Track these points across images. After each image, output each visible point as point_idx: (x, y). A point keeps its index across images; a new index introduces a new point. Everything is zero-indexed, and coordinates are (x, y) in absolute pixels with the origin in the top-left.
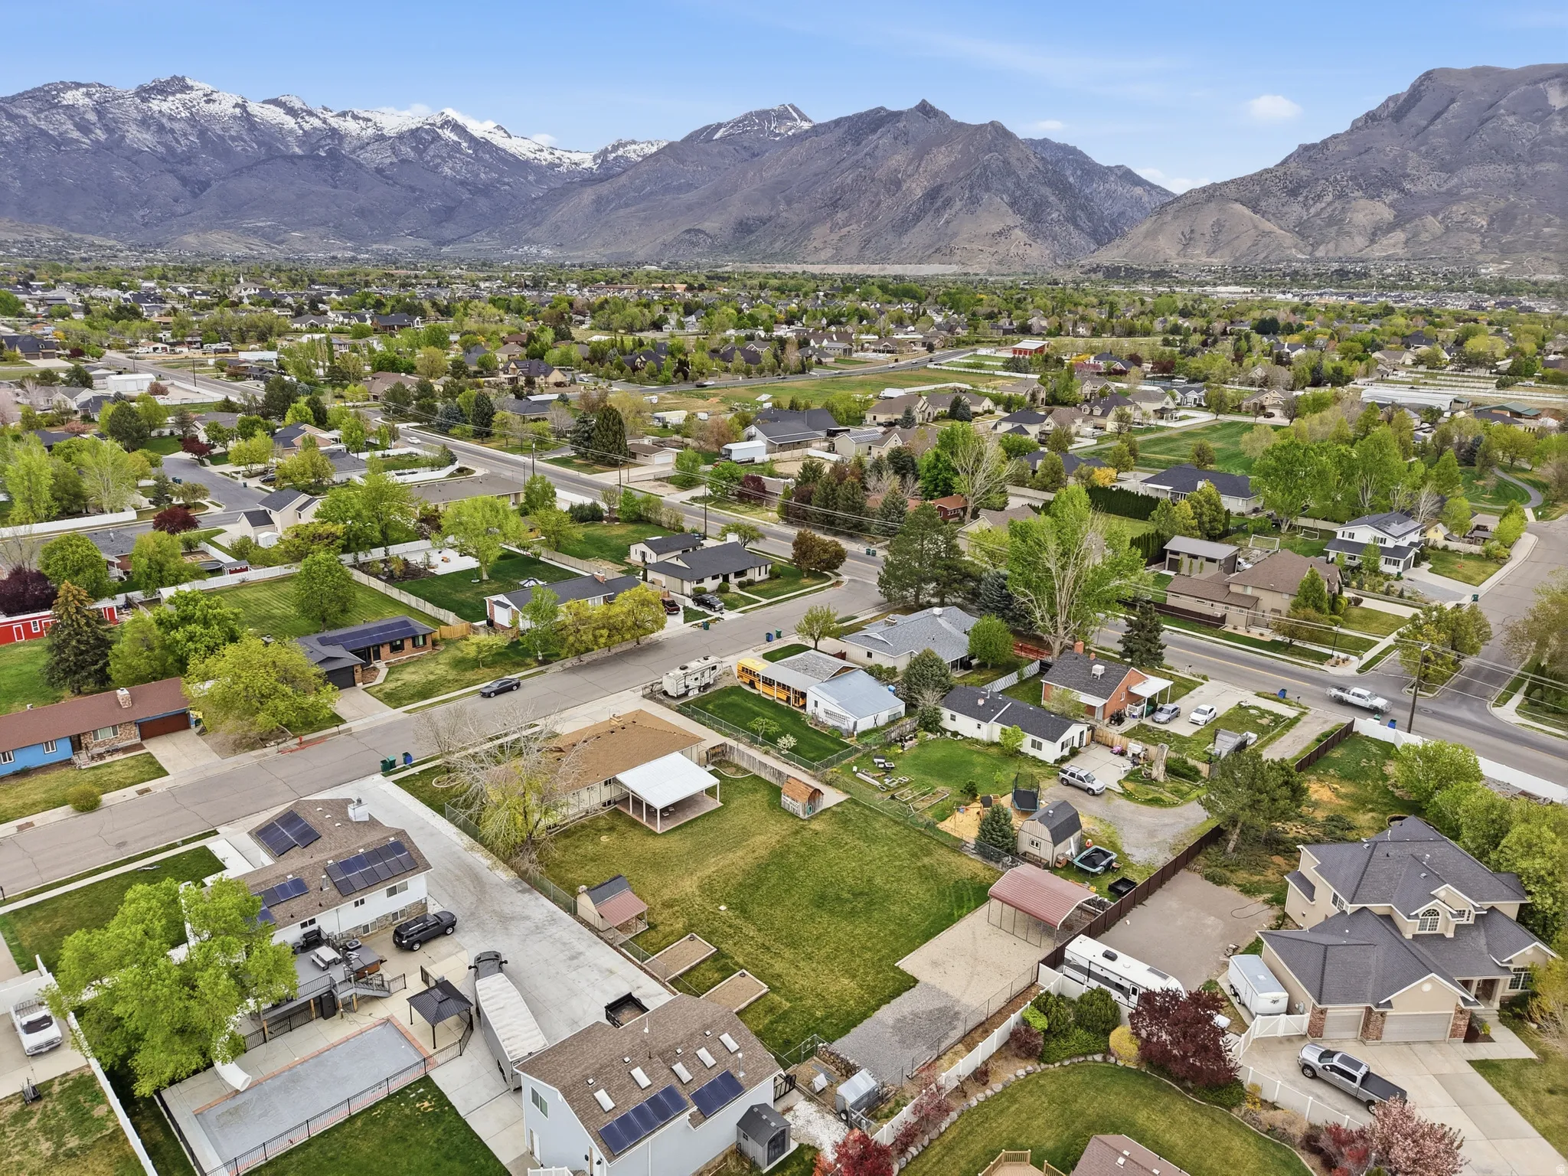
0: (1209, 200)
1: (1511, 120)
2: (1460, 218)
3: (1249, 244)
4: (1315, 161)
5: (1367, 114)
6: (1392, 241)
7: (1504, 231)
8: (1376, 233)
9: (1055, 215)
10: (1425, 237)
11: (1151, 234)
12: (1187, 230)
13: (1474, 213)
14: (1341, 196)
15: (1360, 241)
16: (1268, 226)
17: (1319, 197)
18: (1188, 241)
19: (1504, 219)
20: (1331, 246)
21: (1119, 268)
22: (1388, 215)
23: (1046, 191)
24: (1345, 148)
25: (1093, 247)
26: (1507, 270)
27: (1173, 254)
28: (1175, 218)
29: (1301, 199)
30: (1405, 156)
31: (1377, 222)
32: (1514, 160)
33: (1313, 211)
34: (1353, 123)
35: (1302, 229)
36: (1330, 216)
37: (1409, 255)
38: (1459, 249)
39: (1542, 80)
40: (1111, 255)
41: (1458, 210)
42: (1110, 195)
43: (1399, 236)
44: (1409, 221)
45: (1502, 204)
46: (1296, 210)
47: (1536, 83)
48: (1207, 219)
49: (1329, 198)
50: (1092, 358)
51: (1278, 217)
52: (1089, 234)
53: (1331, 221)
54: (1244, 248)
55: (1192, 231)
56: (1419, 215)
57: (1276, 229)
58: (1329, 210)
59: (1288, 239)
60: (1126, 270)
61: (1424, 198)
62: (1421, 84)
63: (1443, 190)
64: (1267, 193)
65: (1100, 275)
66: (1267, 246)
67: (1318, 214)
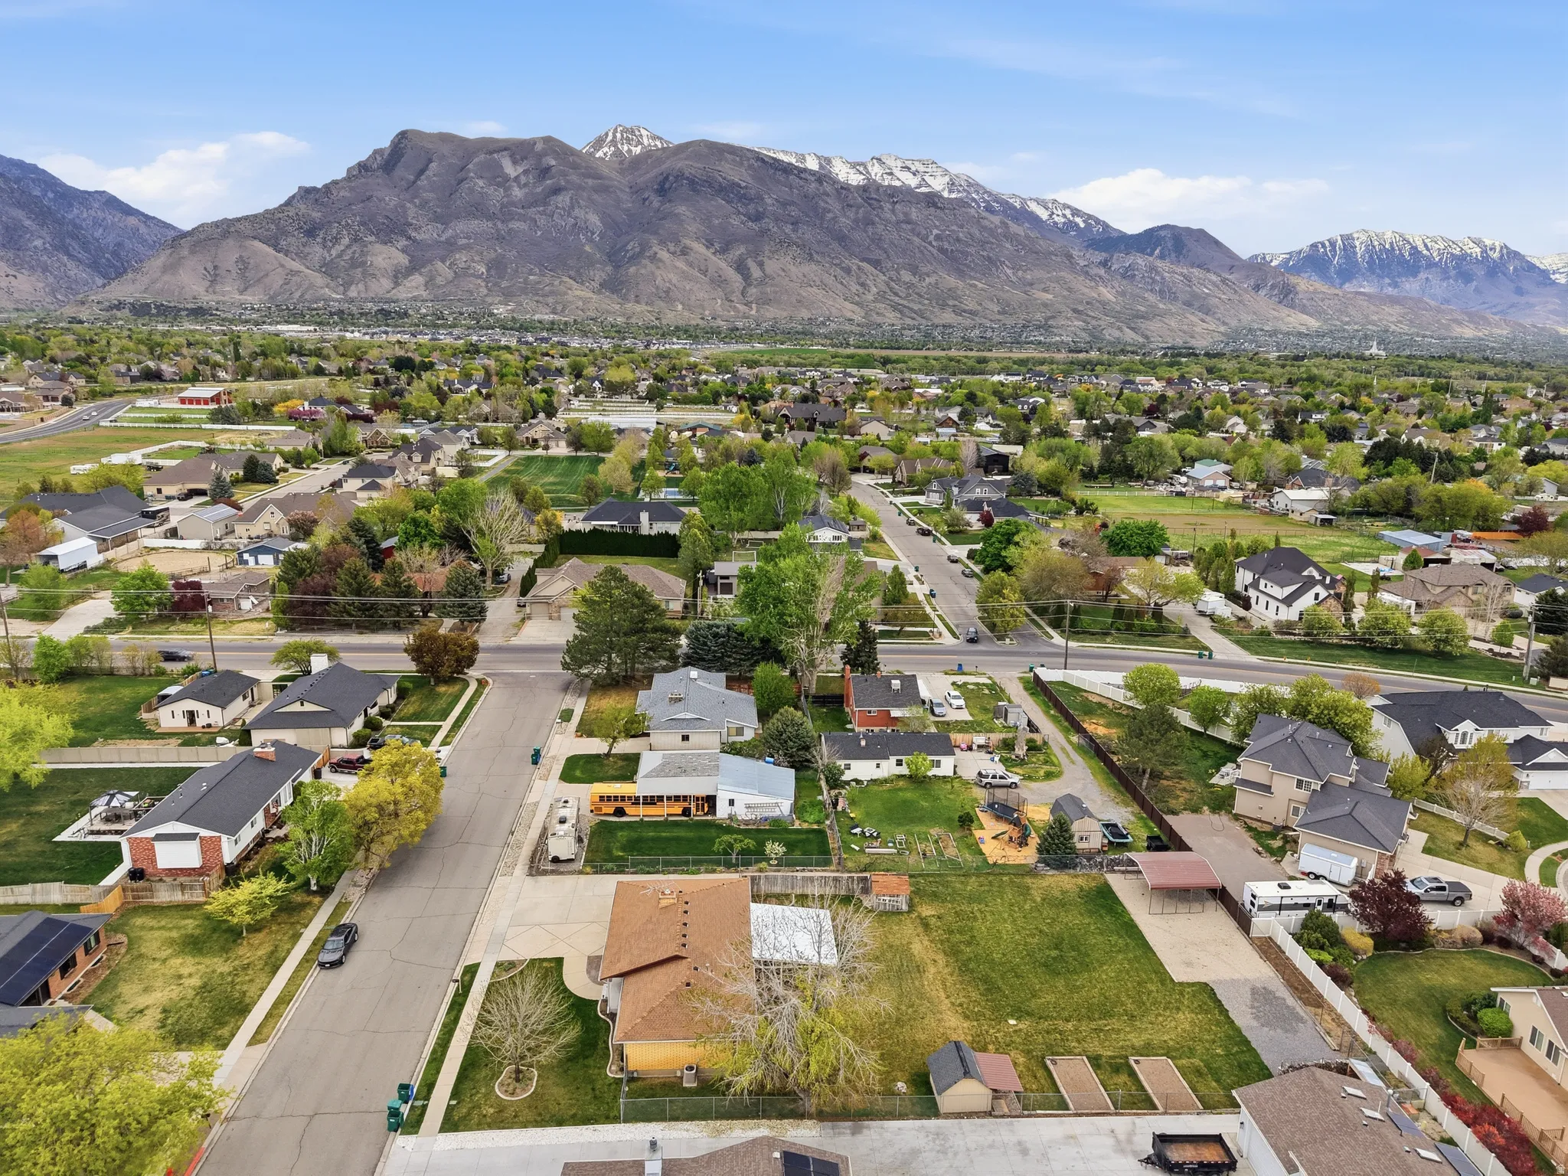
0: (226, 234)
1: (481, 183)
2: (463, 265)
3: (281, 282)
4: (322, 204)
5: (359, 164)
6: (413, 284)
7: (502, 278)
8: (398, 276)
9: (38, 243)
10: (439, 281)
11: (170, 268)
12: (210, 266)
13: (473, 261)
14: (356, 240)
15: (386, 283)
16: (295, 265)
17: (336, 240)
18: (214, 277)
19: (497, 267)
20: (361, 286)
21: (148, 305)
22: (403, 260)
23: (19, 214)
24: (347, 194)
25: (100, 281)
26: (513, 311)
27: (202, 290)
28: (193, 252)
29: (319, 240)
30: (403, 206)
31: (396, 266)
32: (491, 217)
33: (334, 252)
34: (349, 170)
35: (328, 269)
36: (352, 258)
37: (431, 297)
38: (471, 292)
39: (495, 151)
40: (125, 290)
41: (461, 258)
42: (97, 223)
43: (417, 279)
44: (423, 266)
45: (493, 255)
46: (317, 251)
47: (491, 153)
48: (229, 255)
49: (346, 241)
50: (306, 404)
51: (301, 256)
52: (89, 267)
53: (354, 264)
54: (276, 286)
55: (216, 267)
56: (430, 261)
57: (302, 268)
58: (350, 252)
59: (319, 279)
60: (157, 307)
61: (430, 246)
62: (399, 142)
63: (443, 239)
64: (285, 233)
65: (126, 312)
66: (300, 286)
67: (340, 256)
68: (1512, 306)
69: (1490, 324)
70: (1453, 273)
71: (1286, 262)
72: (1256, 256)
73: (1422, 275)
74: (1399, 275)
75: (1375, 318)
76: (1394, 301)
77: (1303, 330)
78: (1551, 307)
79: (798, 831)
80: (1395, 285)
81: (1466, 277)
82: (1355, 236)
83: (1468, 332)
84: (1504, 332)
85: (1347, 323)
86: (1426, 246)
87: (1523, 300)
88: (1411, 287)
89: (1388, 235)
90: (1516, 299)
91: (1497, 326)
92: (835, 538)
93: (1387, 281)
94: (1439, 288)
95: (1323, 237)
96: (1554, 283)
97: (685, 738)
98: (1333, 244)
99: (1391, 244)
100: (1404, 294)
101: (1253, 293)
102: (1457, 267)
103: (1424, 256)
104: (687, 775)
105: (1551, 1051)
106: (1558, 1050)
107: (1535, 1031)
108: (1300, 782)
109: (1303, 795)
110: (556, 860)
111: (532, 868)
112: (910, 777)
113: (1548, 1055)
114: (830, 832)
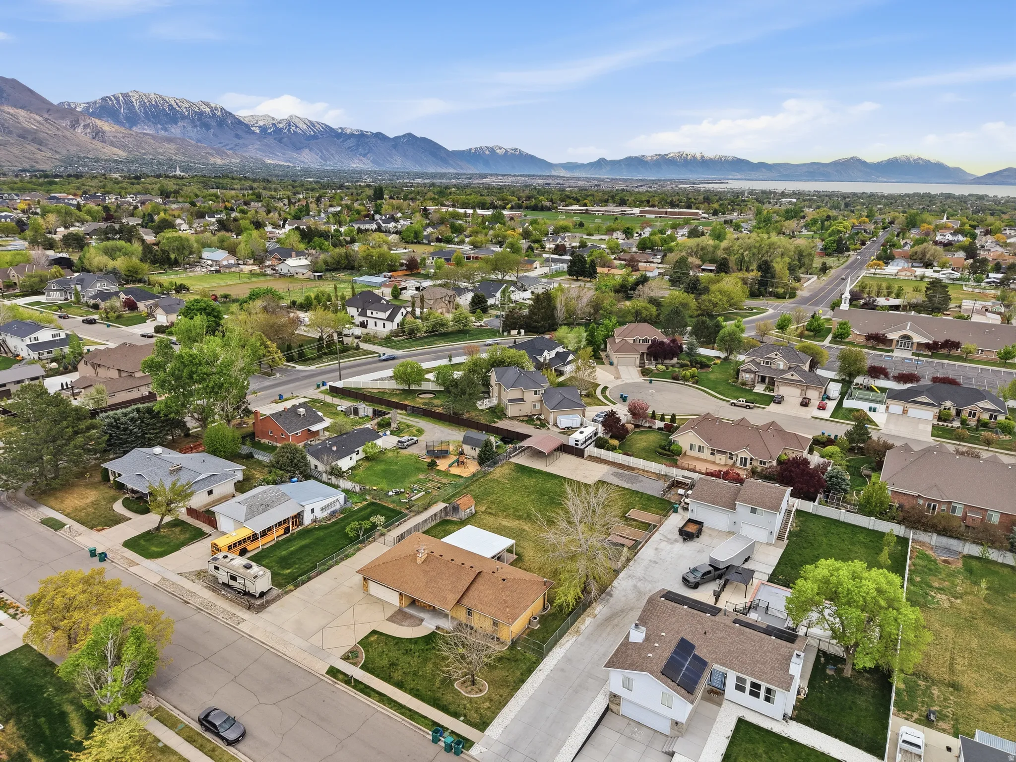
68: (236, 145)
69: (228, 156)
70: (198, 123)
71: (87, 109)
72: (63, 103)
73: (180, 124)
74: (167, 123)
75: (161, 151)
76: (169, 140)
77: (116, 158)
78: (257, 147)
79: (361, 510)
80: (166, 130)
81: (207, 127)
82: (131, 94)
83: (218, 161)
84: (236, 160)
85: (144, 154)
86: (177, 104)
87: (241, 142)
88: (175, 130)
89: (152, 96)
90: (237, 141)
91: (233, 157)
92: (53, 336)
93: (159, 126)
94: (193, 133)
95: (109, 94)
96: (253, 132)
97: (210, 492)
98: (117, 99)
99: (156, 101)
100: (172, 136)
101: (72, 130)
102: (199, 119)
103: (178, 111)
104: (272, 507)
105: (700, 449)
106: (703, 447)
107: (691, 445)
108: (536, 391)
109: (537, 397)
110: (262, 594)
111: (249, 608)
112: (367, 459)
113: (699, 451)
114: (377, 501)
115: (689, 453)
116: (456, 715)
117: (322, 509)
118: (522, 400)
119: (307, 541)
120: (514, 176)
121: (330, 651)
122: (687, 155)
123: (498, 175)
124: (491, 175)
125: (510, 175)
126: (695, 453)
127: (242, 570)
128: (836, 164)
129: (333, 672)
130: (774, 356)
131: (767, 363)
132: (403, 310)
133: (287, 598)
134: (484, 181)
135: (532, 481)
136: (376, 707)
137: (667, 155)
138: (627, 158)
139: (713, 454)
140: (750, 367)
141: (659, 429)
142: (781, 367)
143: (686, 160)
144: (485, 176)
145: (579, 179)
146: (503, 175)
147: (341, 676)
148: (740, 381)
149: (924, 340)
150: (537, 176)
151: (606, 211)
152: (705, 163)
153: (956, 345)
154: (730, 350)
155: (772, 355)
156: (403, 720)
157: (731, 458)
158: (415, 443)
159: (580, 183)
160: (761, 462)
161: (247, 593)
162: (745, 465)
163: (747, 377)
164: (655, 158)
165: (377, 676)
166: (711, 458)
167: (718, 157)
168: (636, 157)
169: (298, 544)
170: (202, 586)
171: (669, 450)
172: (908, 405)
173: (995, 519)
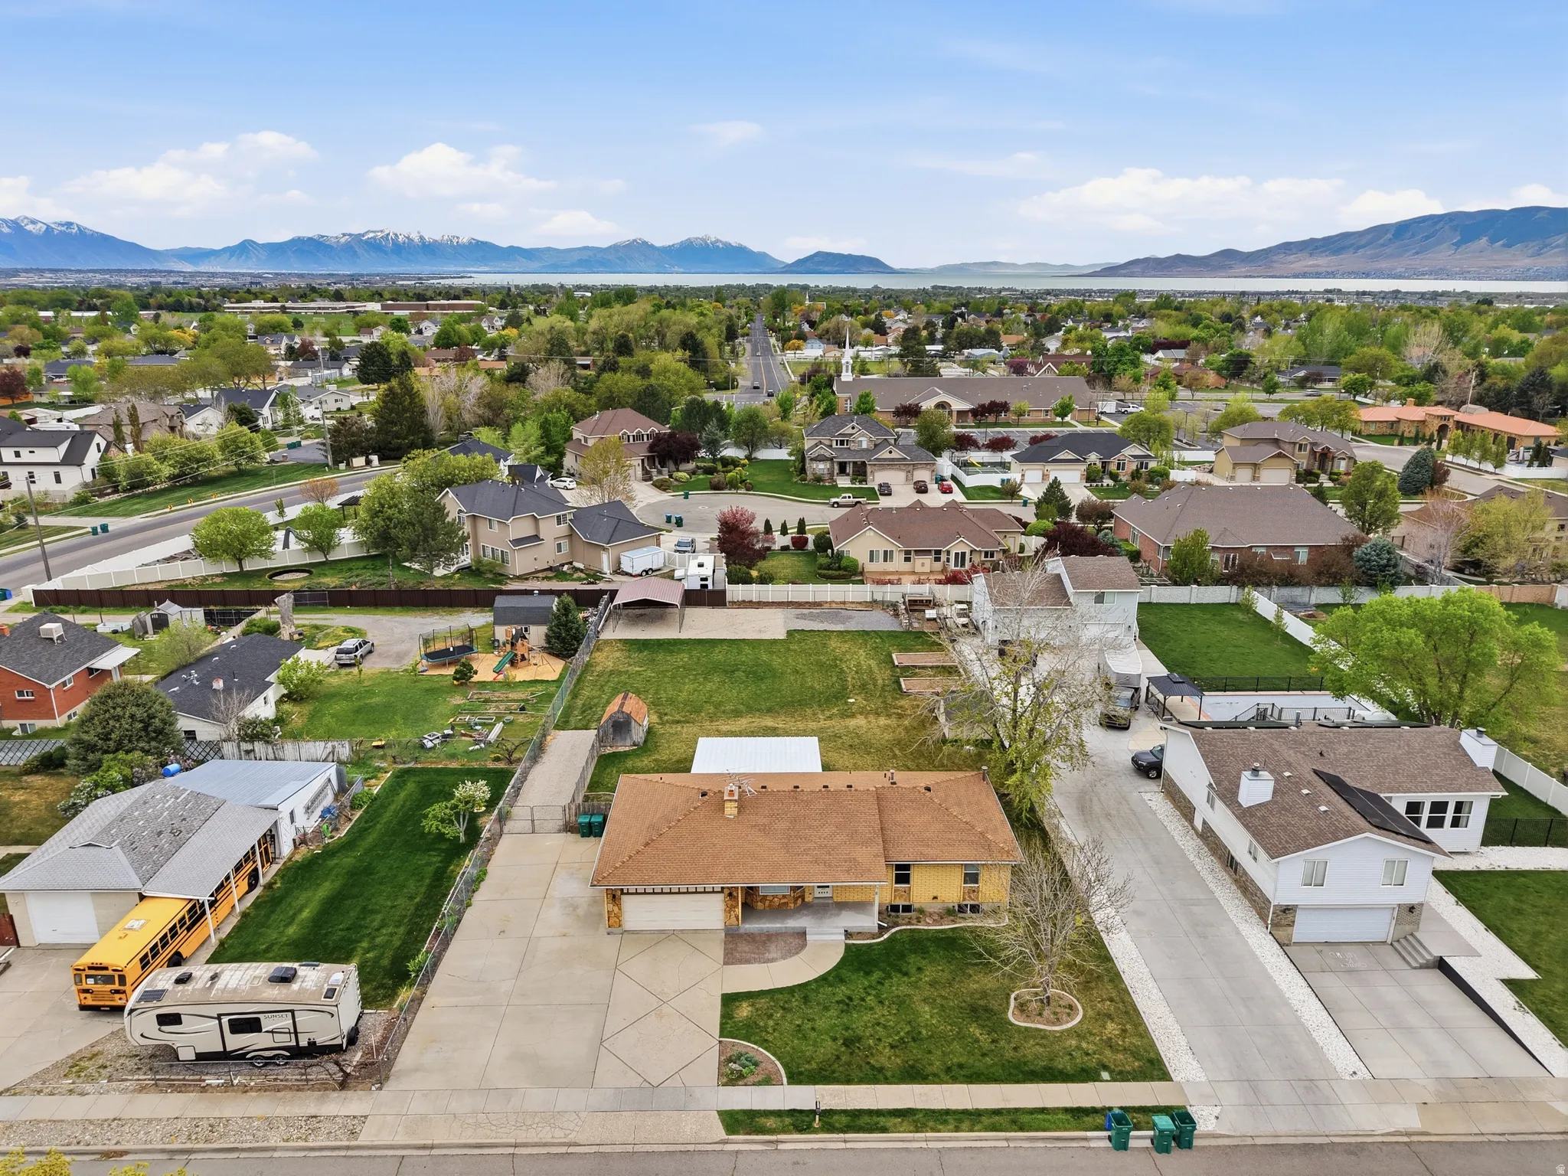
79: (391, 791)
104: (192, 831)
105: (887, 556)
106: (892, 552)
107: (872, 552)
108: (558, 517)
109: (563, 529)
110: (353, 1037)
111: (343, 1085)
112: (289, 697)
113: (885, 560)
114: (411, 765)
115: (870, 567)
116: (1086, 1075)
117: (308, 809)
118: (536, 538)
119: (324, 890)
120: (79, 271)
121: (676, 1082)
122: (396, 235)
123: (42, 271)
124: (27, 271)
125: (70, 270)
126: (879, 566)
127: (276, 992)
128: (615, 248)
129: (738, 1122)
130: (851, 431)
131: (842, 442)
132: (97, 439)
133: (422, 1018)
134: (14, 280)
135: (685, 657)
136: (924, 1145)
137: (363, 235)
138: (293, 240)
139: (907, 559)
140: (822, 452)
141: (785, 548)
142: (864, 446)
143: (395, 242)
144: (15, 273)
145: (214, 275)
146: (51, 271)
147: (771, 1122)
148: (810, 476)
149: (965, 406)
150: (127, 271)
151: (319, 308)
152: (430, 249)
153: (1003, 407)
154: (752, 445)
155: (847, 430)
156: (1007, 1139)
157: (937, 559)
158: (370, 652)
159: (219, 281)
160: (986, 554)
161: (314, 1051)
162: (963, 565)
163: (822, 467)
164: (343, 240)
165: (848, 1081)
166: (907, 567)
167: (446, 238)
168: (310, 239)
169: (309, 900)
170: (124, 1091)
171: (839, 568)
172: (1049, 467)
173: (1303, 556)
